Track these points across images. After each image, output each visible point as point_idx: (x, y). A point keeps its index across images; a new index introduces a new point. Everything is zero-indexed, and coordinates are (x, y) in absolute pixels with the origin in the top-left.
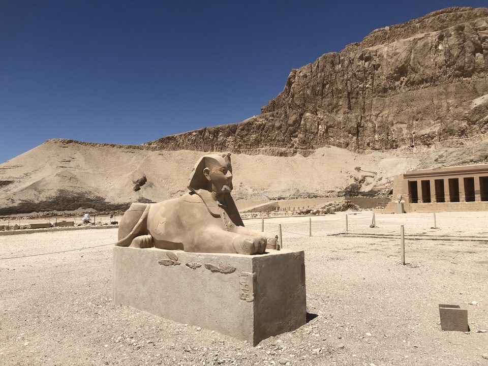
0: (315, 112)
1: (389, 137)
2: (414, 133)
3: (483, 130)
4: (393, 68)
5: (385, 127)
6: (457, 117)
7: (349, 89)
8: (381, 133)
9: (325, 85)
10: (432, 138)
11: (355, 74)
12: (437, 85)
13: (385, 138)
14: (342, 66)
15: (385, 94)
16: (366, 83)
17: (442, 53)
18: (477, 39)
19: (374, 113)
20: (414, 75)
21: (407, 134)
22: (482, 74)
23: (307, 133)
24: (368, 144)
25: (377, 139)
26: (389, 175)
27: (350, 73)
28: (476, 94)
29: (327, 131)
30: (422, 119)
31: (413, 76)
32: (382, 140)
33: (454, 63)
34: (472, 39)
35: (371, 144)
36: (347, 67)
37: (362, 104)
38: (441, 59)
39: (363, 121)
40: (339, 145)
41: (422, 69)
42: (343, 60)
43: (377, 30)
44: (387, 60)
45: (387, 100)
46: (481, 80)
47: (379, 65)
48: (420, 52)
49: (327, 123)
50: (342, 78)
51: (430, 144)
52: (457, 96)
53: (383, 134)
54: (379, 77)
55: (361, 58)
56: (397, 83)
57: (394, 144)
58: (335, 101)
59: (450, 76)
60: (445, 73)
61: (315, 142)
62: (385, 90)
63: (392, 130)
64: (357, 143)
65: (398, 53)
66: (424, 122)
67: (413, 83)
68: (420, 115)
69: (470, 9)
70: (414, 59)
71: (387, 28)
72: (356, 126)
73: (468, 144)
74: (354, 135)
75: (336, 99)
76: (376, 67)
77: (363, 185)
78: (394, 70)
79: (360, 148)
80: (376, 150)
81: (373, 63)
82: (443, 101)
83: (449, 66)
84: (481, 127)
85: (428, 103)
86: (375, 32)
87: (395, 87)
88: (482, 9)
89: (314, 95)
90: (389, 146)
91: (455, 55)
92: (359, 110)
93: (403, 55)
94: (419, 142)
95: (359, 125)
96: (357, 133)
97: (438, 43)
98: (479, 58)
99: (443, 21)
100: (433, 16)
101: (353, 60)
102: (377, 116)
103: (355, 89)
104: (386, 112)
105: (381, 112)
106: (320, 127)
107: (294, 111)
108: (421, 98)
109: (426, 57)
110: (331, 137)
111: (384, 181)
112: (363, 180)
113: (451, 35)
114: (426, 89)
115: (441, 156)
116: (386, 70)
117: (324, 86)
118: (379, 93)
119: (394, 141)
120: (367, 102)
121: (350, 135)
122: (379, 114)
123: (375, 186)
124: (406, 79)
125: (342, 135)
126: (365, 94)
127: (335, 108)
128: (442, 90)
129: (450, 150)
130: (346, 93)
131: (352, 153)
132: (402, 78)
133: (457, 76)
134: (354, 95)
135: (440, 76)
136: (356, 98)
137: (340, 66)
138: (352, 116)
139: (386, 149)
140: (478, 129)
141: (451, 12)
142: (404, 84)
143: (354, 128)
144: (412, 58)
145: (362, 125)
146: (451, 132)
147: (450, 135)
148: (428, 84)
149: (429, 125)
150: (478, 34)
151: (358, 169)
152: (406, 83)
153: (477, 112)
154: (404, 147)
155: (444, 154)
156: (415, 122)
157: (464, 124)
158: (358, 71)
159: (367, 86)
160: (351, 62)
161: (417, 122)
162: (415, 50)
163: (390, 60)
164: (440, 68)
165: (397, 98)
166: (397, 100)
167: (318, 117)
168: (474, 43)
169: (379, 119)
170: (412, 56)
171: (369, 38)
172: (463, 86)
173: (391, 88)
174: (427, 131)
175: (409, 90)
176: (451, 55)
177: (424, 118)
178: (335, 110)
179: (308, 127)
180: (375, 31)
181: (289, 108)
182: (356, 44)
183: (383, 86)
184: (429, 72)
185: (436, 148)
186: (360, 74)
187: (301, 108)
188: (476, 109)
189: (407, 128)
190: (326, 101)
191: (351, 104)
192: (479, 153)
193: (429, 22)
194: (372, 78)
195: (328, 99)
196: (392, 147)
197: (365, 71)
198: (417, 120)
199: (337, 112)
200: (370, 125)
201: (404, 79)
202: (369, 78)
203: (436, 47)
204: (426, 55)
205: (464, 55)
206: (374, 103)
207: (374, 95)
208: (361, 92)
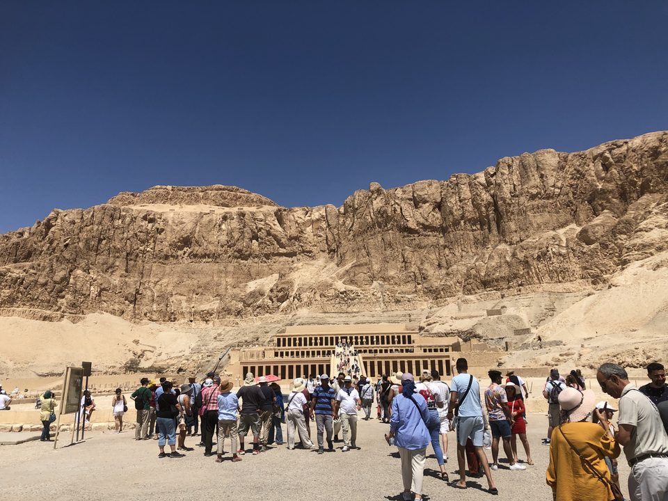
0: (87, 270)
1: (168, 309)
2: (193, 307)
3: (255, 313)
4: (178, 236)
5: (164, 297)
6: (234, 297)
7: (129, 249)
8: (160, 303)
9: (102, 240)
10: (211, 315)
11: (136, 234)
12: (217, 262)
13: (164, 309)
14: (122, 222)
15: (166, 262)
16: (147, 246)
17: (225, 233)
18: (255, 227)
19: (153, 279)
21: (186, 308)
22: (256, 260)
23: (77, 295)
24: (145, 314)
25: (155, 310)
26: (169, 350)
27: (132, 232)
28: (250, 277)
29: (99, 295)
30: (202, 294)
31: (197, 248)
32: (160, 311)
33: (234, 245)
34: (251, 227)
35: (148, 315)
36: (129, 225)
37: (141, 268)
38: (224, 238)
39: (141, 288)
40: (113, 312)
41: (205, 244)
42: (124, 217)
43: (159, 186)
44: (171, 226)
45: (168, 268)
46: (255, 264)
47: (163, 230)
48: (205, 227)
49: (101, 284)
50: (121, 236)
51: (208, 321)
52: (235, 276)
53: (162, 305)
54: (162, 242)
55: (145, 218)
56: (180, 252)
57: (173, 317)
58: (111, 260)
59: (230, 256)
60: (226, 252)
61: (86, 305)
62: (167, 257)
63: (171, 300)
64: (134, 312)
65: (184, 223)
66: (204, 297)
67: (195, 256)
68: (200, 290)
69: (248, 193)
70: (198, 233)
71: (169, 187)
72: (134, 293)
73: (243, 324)
74: (131, 302)
75: (113, 259)
76: (160, 231)
77: (142, 360)
78: (179, 239)
79: (136, 317)
80: (153, 321)
81: (157, 225)
82: (222, 279)
83: (230, 247)
84: (254, 310)
85: (208, 279)
86: (157, 189)
87: (178, 256)
88: (259, 196)
89: (87, 249)
90: (167, 318)
91: (236, 238)
92: (136, 274)
93: (189, 226)
94: (198, 317)
95: (137, 292)
96: (134, 301)
97: (222, 223)
98: (255, 245)
99: (225, 198)
100: (216, 190)
101: (135, 218)
102: (156, 283)
103: (135, 250)
104: (165, 281)
105: (160, 280)
106: (92, 289)
107: (63, 266)
108: (201, 272)
109: (210, 233)
110: (104, 301)
111: (164, 357)
112: (142, 355)
113: (233, 219)
114: (208, 264)
115: (220, 335)
116: (169, 237)
117: (100, 241)
118: (160, 259)
119: (172, 313)
120: (147, 267)
121: (127, 302)
122: (158, 281)
123: (155, 362)
124: (190, 250)
125: (117, 300)
126: (145, 257)
127: (110, 268)
128: (222, 268)
129: (228, 329)
130: (125, 253)
131: (128, 323)
132: (185, 249)
133: (236, 257)
134: (133, 257)
135: (221, 254)
136: (135, 261)
137: (120, 221)
138: (130, 280)
139: (164, 321)
140: (251, 311)
141: (232, 191)
142: (186, 255)
143: (132, 294)
144: (197, 231)
145: (140, 292)
146: (229, 311)
147: (228, 314)
148: (210, 260)
149: (208, 300)
150: (255, 223)
151: (137, 342)
152: (189, 255)
153: (252, 296)
154: (182, 321)
155: (222, 333)
156: (194, 296)
157: (240, 305)
158: (140, 232)
159: (148, 249)
160: (133, 220)
161: (197, 296)
162: (200, 224)
163: (175, 227)
164: (222, 246)
165: (179, 268)
166: (179, 269)
167: (91, 277)
168: (252, 231)
169: (158, 287)
170: (198, 229)
171: (150, 192)
172: (239, 268)
173: (172, 256)
174: (205, 307)
175: (192, 262)
176: (232, 237)
177: (204, 293)
178: (110, 270)
179: (78, 287)
180: (156, 187)
181: (57, 261)
182: (133, 195)
183: (165, 253)
184: (212, 248)
185: (214, 326)
186: (142, 236)
187: (72, 263)
188: (251, 293)
189: (187, 301)
190: (101, 259)
191: (129, 266)
192: (252, 335)
193: (212, 195)
194: (154, 242)
195: (104, 257)
196: (170, 319)
197: (148, 233)
198: (197, 294)
199: (112, 273)
200: (149, 293)
201: (187, 250)
202: (151, 241)
203: (220, 226)
204: (210, 231)
205: (243, 239)
206: (154, 268)
207: (154, 260)
208: (141, 255)
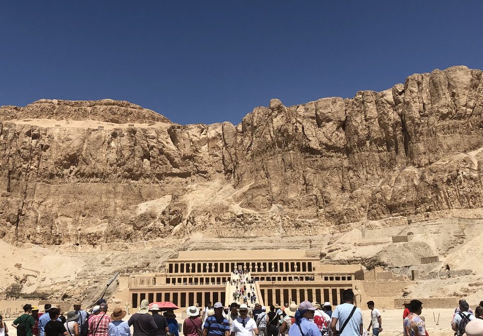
1: (53, 231)
2: (80, 230)
3: (146, 237)
4: (64, 153)
5: (48, 219)
6: (124, 219)
7: (11, 167)
8: (44, 225)
10: (99, 238)
11: (19, 151)
12: (106, 182)
13: (48, 231)
14: (4, 137)
15: (51, 181)
16: (31, 163)
17: (114, 151)
18: (146, 145)
19: (37, 200)
20: (85, 167)
21: (72, 230)
22: (148, 180)
24: (28, 237)
25: (39, 232)
26: (53, 276)
27: (14, 149)
28: (141, 198)
30: (89, 216)
31: (84, 167)
32: (44, 234)
33: (124, 164)
34: (142, 145)
35: (31, 237)
36: (11, 141)
37: (25, 187)
38: (113, 156)
39: (24, 208)
41: (93, 162)
42: (7, 132)
43: (44, 100)
44: (57, 142)
45: (53, 188)
46: (146, 185)
47: (48, 147)
48: (93, 144)
50: (3, 153)
51: (96, 244)
52: (125, 197)
53: (46, 227)
54: (46, 160)
55: (28, 134)
56: (66, 171)
57: (58, 240)
59: (119, 176)
60: (115, 171)
62: (52, 176)
63: (56, 222)
64: (16, 234)
65: (71, 140)
66: (91, 219)
67: (82, 175)
68: (87, 211)
69: (139, 108)
70: (86, 150)
71: (55, 101)
72: (17, 214)
73: (132, 249)
74: (13, 223)
76: (45, 148)
77: (25, 285)
78: (65, 157)
79: (18, 239)
80: (36, 244)
81: (41, 142)
82: (111, 200)
83: (119, 165)
84: (145, 234)
85: (97, 199)
86: (41, 102)
87: (63, 175)
88: (151, 112)
90: (51, 241)
91: (126, 156)
92: (19, 194)
93: (76, 143)
94: (85, 241)
95: (20, 213)
96: (16, 223)
97: (112, 140)
98: (146, 164)
99: (115, 114)
100: (106, 104)
101: (18, 134)
102: (40, 204)
103: (17, 168)
104: (49, 201)
105: (45, 200)
108: (89, 192)
109: (98, 151)
111: (48, 282)
112: (24, 280)
113: (123, 136)
114: (95, 184)
115: (108, 259)
116: (54, 155)
118: (45, 177)
119: (57, 236)
120: (30, 186)
121: (8, 223)
122: (42, 202)
123: (39, 287)
124: (76, 169)
126: (29, 176)
128: (111, 188)
129: (116, 253)
130: (6, 171)
131: (9, 246)
132: (72, 167)
133: (126, 177)
134: (15, 175)
135: (110, 174)
136: (18, 180)
137: (2, 137)
138: (12, 200)
139: (48, 244)
140: (142, 235)
141: (123, 106)
142: (73, 173)
143: (15, 215)
144: (84, 149)
145: (23, 213)
146: (118, 235)
147: (117, 237)
148: (98, 179)
149: (96, 223)
150: (147, 141)
151: (19, 266)
152: (76, 174)
153: (143, 218)
154: (68, 244)
155: (111, 257)
156: (81, 218)
157: (130, 228)
158: (24, 149)
159: (32, 167)
160: (16, 135)
161: (84, 218)
162: (88, 141)
163: (61, 144)
164: (111, 165)
165: (64, 188)
166: (64, 189)
168: (143, 149)
169: (42, 208)
170: (85, 146)
171: (34, 106)
172: (129, 188)
173: (58, 175)
174: (93, 229)
175: (79, 182)
176: (122, 155)
177: (91, 215)
180: (41, 100)
182: (16, 108)
183: (50, 171)
184: (100, 167)
185: (102, 250)
186: (26, 153)
188: (142, 216)
189: (73, 223)
191: (11, 185)
192: (142, 260)
193: (101, 110)
194: (39, 159)
196: (54, 242)
197: (31, 150)
198: (84, 216)
200: (32, 214)
201: (74, 169)
202: (36, 158)
203: (109, 143)
204: (98, 149)
205: (133, 158)
206: (38, 188)
207: (39, 179)
208: (24, 173)
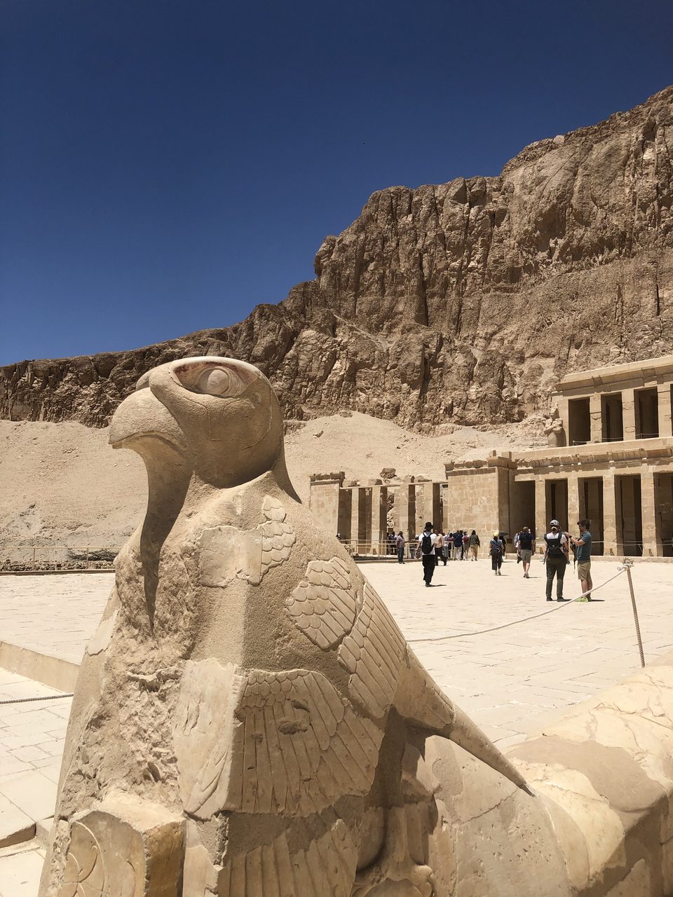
0: (331, 328)
1: (504, 392)
4: (533, 215)
5: (497, 368)
7: (426, 272)
8: (484, 381)
9: (367, 263)
11: (441, 236)
12: (634, 254)
13: (494, 394)
14: (413, 217)
15: (514, 284)
16: (468, 257)
17: (651, 169)
19: (483, 330)
20: (582, 231)
23: (298, 380)
24: (449, 411)
25: (474, 397)
27: (431, 234)
29: (351, 375)
30: (589, 342)
31: (579, 232)
32: (483, 400)
35: (456, 410)
36: (426, 219)
37: (455, 308)
38: (647, 184)
39: (443, 351)
40: (377, 412)
41: (601, 215)
42: (419, 203)
43: (536, 143)
44: (520, 197)
45: (518, 299)
47: (503, 213)
48: (597, 171)
49: (355, 354)
50: (410, 247)
53: (489, 384)
54: (501, 241)
55: (460, 197)
56: (542, 254)
57: (516, 410)
58: (386, 303)
60: (656, 219)
61: (315, 401)
62: (514, 275)
63: (517, 372)
64: (420, 408)
65: (545, 178)
66: (594, 350)
67: (577, 252)
68: (585, 334)
70: (581, 191)
71: (560, 138)
72: (419, 362)
74: (413, 386)
75: (390, 298)
76: (496, 218)
78: (536, 222)
79: (423, 418)
80: (467, 424)
81: (490, 207)
82: (645, 293)
85: (607, 300)
87: (537, 263)
89: (334, 287)
90: (500, 416)
93: (556, 182)
95: (430, 361)
96: (422, 383)
97: (644, 146)
101: (442, 203)
102: (489, 339)
103: (439, 271)
104: (512, 328)
105: (500, 328)
106: (337, 365)
107: (272, 324)
109: (612, 184)
110: (362, 390)
114: (609, 265)
116: (518, 224)
117: (362, 266)
118: (499, 280)
119: (515, 402)
120: (469, 303)
121: (405, 385)
122: (495, 333)
124: (561, 242)
125: (388, 385)
126: (465, 284)
127: (384, 320)
128: (645, 264)
130: (414, 282)
132: (552, 242)
134: (436, 288)
135: (642, 229)
136: (443, 296)
137: (410, 218)
139: (493, 422)
142: (557, 254)
143: (415, 367)
144: (576, 189)
145: (440, 361)
148: (615, 251)
152: (561, 253)
154: (533, 416)
156: (574, 352)
158: (450, 229)
159: (472, 264)
160: (436, 208)
161: (577, 352)
162: (586, 168)
163: (526, 198)
164: (644, 207)
165: (540, 293)
166: (541, 296)
167: (335, 341)
170: (578, 183)
173: (527, 268)
175: (570, 271)
177: (594, 340)
178: (386, 324)
179: (301, 363)
181: (261, 316)
183: (508, 263)
184: (617, 221)
186: (454, 236)
187: (295, 317)
190: (365, 302)
191: (429, 309)
194: (485, 244)
195: (370, 298)
196: (509, 418)
197: (467, 226)
198: (577, 347)
199: (390, 330)
200: (460, 360)
201: (556, 243)
202: (478, 245)
203: (638, 156)
204: (612, 179)
206: (485, 305)
207: (486, 286)
208: (453, 280)
